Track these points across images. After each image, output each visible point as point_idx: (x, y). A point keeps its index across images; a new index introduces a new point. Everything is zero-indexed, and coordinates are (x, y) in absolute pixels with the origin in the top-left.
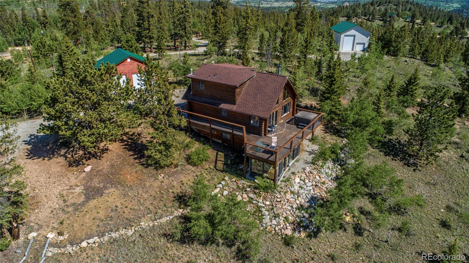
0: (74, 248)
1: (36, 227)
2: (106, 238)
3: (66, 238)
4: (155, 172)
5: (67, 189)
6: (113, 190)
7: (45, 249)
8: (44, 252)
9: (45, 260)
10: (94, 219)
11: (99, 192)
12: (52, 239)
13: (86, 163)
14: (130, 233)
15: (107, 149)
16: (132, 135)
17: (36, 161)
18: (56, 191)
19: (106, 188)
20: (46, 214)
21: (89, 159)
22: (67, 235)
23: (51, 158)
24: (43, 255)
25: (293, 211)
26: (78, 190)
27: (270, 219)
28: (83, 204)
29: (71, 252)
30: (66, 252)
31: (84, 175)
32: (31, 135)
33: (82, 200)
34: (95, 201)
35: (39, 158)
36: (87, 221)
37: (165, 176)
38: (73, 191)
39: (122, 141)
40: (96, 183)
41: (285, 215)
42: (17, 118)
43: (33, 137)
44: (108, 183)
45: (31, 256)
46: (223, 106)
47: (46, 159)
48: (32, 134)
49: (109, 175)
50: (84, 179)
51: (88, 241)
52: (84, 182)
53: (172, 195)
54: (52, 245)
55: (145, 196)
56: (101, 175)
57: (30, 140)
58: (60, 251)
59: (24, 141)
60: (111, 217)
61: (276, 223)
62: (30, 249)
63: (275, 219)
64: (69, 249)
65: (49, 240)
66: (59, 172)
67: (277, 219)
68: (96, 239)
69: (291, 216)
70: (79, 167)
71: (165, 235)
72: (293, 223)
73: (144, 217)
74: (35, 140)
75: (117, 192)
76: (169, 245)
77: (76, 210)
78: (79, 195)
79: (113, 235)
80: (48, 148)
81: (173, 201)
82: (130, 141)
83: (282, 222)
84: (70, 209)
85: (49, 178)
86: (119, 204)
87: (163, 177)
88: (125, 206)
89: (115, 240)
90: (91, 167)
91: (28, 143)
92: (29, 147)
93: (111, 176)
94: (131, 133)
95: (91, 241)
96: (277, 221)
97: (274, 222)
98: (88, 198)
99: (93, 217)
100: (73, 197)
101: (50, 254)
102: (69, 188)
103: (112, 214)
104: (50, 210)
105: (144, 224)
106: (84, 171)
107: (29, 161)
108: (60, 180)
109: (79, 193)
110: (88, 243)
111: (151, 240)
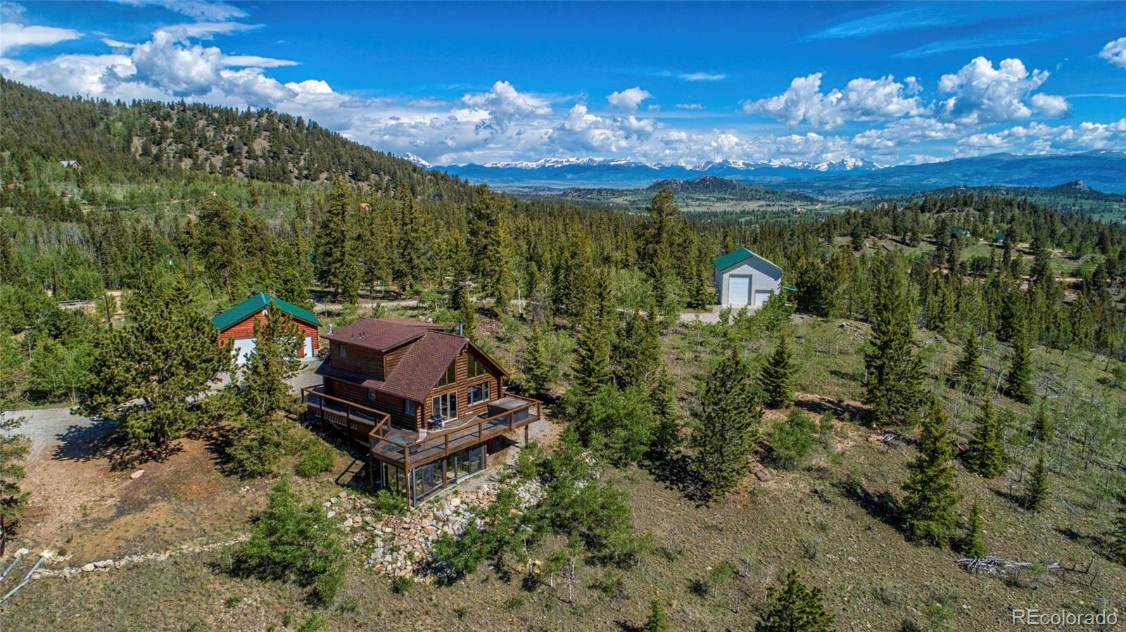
0: (72, 571)
1: (31, 544)
2: (123, 562)
3: (68, 559)
4: (239, 483)
5: (96, 501)
6: (162, 504)
7: (33, 570)
8: (30, 573)
9: (29, 583)
10: (118, 538)
11: (141, 506)
12: (48, 559)
13: (138, 467)
14: (163, 557)
15: (179, 450)
16: (228, 431)
17: (64, 462)
18: (78, 502)
19: (153, 500)
20: (51, 529)
21: (146, 461)
22: (71, 556)
23: (89, 459)
24: (28, 577)
25: (426, 544)
26: (110, 502)
27: (384, 553)
28: (111, 520)
29: (68, 575)
30: (61, 575)
31: (128, 482)
32: (71, 427)
33: (111, 515)
34: (130, 517)
35: (72, 459)
36: (106, 541)
37: (251, 489)
38: (103, 503)
39: (209, 438)
40: (141, 494)
41: (410, 548)
42: (61, 402)
43: (73, 430)
44: (159, 495)
45: (11, 578)
46: (368, 383)
47: (82, 460)
48: (74, 425)
49: (166, 484)
50: (127, 488)
51: (97, 564)
52: (124, 492)
53: (249, 514)
54: (44, 566)
55: (207, 513)
56: (153, 484)
57: (67, 434)
58: (52, 574)
59: (58, 435)
60: (144, 537)
61: (390, 560)
62: (13, 568)
63: (391, 554)
64: (66, 571)
65: (42, 559)
66: (93, 478)
67: (395, 554)
68: (110, 562)
69: (421, 551)
70: (125, 472)
71: (213, 565)
72: (418, 562)
73: (192, 540)
74: (76, 434)
75: (167, 507)
76: (212, 577)
77: (95, 527)
78: (110, 508)
79: (136, 559)
80: (91, 445)
81: (247, 522)
82: (221, 439)
83: (401, 558)
84: (88, 526)
85: (75, 485)
86: (162, 523)
87: (248, 491)
88: (169, 524)
89: (136, 566)
90: (143, 471)
91: (63, 438)
92: (62, 443)
93: (167, 486)
94: (228, 428)
95: (100, 564)
96: (394, 557)
97: (389, 558)
98: (121, 512)
99: (116, 536)
100: (99, 510)
101: (37, 576)
102: (99, 498)
103: (147, 534)
104: (60, 525)
105: (187, 548)
106: (131, 478)
107: (55, 462)
108: (91, 488)
109: (110, 506)
110: (96, 567)
111: (188, 569)
